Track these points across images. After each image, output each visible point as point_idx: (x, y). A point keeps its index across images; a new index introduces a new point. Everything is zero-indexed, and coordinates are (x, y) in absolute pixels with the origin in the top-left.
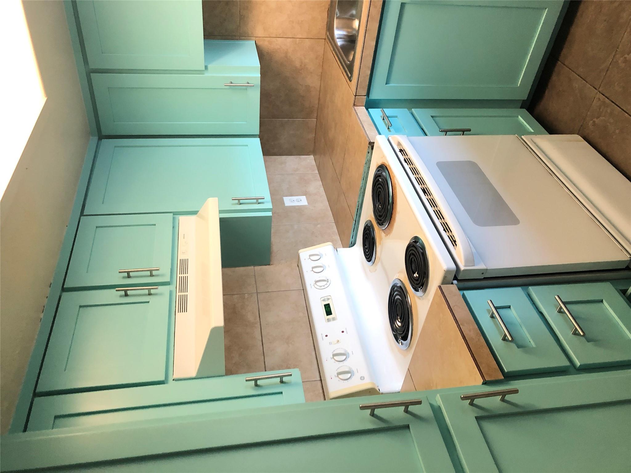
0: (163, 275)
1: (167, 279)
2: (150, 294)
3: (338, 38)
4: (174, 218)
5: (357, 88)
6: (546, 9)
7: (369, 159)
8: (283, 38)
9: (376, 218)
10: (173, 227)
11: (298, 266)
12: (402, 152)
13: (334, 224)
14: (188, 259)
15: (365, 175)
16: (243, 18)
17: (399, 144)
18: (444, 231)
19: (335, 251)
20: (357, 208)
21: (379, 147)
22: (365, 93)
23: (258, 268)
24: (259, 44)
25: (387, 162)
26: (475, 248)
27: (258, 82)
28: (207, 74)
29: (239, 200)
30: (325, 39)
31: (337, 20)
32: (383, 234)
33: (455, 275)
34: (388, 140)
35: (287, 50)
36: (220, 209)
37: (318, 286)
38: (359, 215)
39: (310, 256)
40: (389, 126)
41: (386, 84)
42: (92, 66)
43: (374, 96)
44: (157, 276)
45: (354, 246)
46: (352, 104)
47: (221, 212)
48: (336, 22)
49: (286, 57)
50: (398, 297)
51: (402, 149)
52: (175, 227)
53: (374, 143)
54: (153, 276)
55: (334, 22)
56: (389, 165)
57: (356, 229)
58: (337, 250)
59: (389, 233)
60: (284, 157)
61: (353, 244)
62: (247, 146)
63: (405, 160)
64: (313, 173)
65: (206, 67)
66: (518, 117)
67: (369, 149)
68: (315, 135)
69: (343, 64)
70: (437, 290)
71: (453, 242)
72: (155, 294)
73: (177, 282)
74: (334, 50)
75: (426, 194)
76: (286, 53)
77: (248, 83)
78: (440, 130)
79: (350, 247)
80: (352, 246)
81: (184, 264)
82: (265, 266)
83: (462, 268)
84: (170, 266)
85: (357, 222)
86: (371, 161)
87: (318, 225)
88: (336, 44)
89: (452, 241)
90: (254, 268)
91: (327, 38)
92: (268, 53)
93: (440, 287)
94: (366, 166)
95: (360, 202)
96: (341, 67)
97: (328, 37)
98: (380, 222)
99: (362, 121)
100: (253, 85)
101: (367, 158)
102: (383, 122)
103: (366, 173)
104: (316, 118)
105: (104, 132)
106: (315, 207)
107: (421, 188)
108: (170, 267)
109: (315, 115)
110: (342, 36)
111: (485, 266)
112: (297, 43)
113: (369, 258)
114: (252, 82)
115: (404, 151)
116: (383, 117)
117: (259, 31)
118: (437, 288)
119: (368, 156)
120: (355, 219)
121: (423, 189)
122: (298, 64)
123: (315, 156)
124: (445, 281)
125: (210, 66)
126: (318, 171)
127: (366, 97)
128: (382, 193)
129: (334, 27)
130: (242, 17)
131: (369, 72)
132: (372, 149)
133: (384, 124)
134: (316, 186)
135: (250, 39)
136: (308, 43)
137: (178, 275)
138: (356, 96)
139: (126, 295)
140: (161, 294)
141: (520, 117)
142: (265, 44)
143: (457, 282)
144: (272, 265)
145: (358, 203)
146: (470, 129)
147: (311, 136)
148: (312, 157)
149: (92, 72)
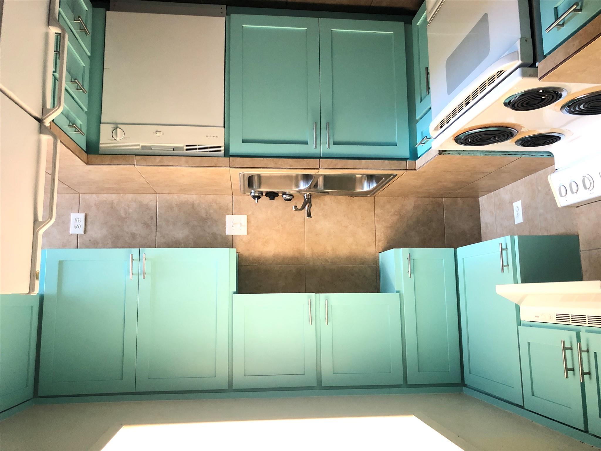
0: (571, 338)
1: (574, 334)
2: (588, 351)
3: (370, 188)
4: (524, 325)
5: (400, 169)
6: (331, 30)
7: (456, 152)
8: (375, 231)
9: (508, 139)
10: (531, 326)
11: (578, 207)
12: (442, 126)
13: (537, 173)
14: (556, 314)
15: (471, 153)
16: (363, 262)
17: (436, 129)
18: (494, 82)
19: (557, 171)
20: (507, 156)
21: (441, 146)
22: (404, 163)
23: (582, 247)
24: (381, 250)
25: (451, 137)
26: (505, 52)
27: (407, 250)
28: (403, 292)
29: (503, 266)
30: (374, 197)
31: (356, 190)
32: (523, 130)
33: (528, 67)
34: (435, 138)
35: (384, 227)
36: (513, 283)
37: (590, 187)
38: (515, 153)
39: (561, 196)
40: (428, 139)
41: (397, 146)
42: (401, 382)
43: (406, 153)
44: (571, 343)
45: (552, 152)
46: (415, 171)
47: (515, 282)
48: (359, 190)
49: (390, 227)
50: (582, 107)
51: (440, 126)
52: (531, 325)
53: (439, 151)
54: (571, 347)
55: (358, 192)
56: (453, 136)
57: (531, 154)
58: (556, 170)
59: (519, 126)
60: (482, 225)
61: (550, 154)
62: (463, 259)
63: (447, 123)
64: (493, 197)
65: (398, 292)
66: (418, 26)
67: (445, 153)
68: (458, 198)
69: (386, 182)
70: (543, 81)
71: (502, 73)
72: (588, 346)
73: (577, 326)
74: (379, 190)
75: (469, 102)
76: (387, 227)
77: (408, 258)
78: (428, 94)
79: (554, 157)
80: (553, 155)
81: (561, 317)
82: (580, 240)
83: (519, 62)
84: (562, 330)
85: (523, 153)
86: (457, 150)
87: (538, 189)
88: (376, 188)
89: (500, 74)
90: (582, 251)
91: (373, 196)
92: (388, 242)
93: (540, 79)
94: (462, 154)
95: (500, 154)
96: (389, 183)
97: (373, 194)
98: (510, 135)
99: (425, 161)
100: (409, 254)
101: (454, 154)
102: (427, 143)
103: (470, 153)
104: (442, 198)
105: (458, 380)
106: (522, 194)
107: (465, 106)
108: (564, 330)
109: (440, 199)
110: (368, 185)
111: (518, 41)
112: (378, 219)
113: (556, 139)
114: (407, 255)
115: (442, 124)
116: (422, 144)
117: (372, 250)
118: (541, 81)
119: (452, 153)
120: (520, 156)
121: (466, 105)
122: (396, 218)
123: (479, 196)
124: (535, 75)
125: (396, 289)
126: (492, 192)
127: (407, 161)
128: (482, 137)
129: (362, 192)
130: (361, 263)
131: (387, 161)
132: (445, 151)
133: (427, 142)
134: (504, 193)
135: (378, 257)
136: (378, 211)
137: (571, 323)
138: (407, 169)
139: (589, 373)
140: (588, 341)
141: (418, 24)
142: (381, 245)
143: (537, 62)
144: (578, 233)
145: (502, 156)
146: (426, 68)
147: (460, 201)
148: (480, 199)
149: (407, 383)
